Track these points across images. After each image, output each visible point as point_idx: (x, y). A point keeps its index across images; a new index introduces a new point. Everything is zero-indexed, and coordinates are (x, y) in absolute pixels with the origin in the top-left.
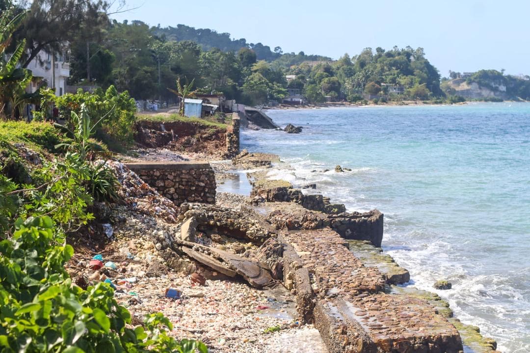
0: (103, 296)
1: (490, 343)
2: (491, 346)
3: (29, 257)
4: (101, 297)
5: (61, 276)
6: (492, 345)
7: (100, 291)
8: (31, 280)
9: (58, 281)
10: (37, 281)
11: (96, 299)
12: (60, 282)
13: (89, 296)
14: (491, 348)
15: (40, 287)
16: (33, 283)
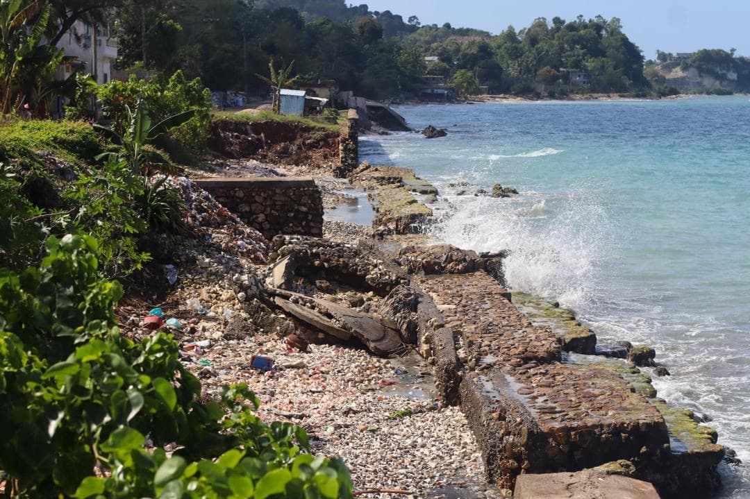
0: (162, 354)
1: (709, 434)
2: (709, 438)
3: (62, 294)
4: (158, 355)
5: (104, 323)
6: (710, 436)
7: (158, 346)
8: (62, 326)
9: (100, 330)
10: (71, 330)
11: (152, 358)
12: (103, 331)
13: (144, 352)
14: (709, 441)
15: (74, 338)
16: (65, 332)
